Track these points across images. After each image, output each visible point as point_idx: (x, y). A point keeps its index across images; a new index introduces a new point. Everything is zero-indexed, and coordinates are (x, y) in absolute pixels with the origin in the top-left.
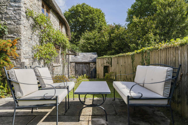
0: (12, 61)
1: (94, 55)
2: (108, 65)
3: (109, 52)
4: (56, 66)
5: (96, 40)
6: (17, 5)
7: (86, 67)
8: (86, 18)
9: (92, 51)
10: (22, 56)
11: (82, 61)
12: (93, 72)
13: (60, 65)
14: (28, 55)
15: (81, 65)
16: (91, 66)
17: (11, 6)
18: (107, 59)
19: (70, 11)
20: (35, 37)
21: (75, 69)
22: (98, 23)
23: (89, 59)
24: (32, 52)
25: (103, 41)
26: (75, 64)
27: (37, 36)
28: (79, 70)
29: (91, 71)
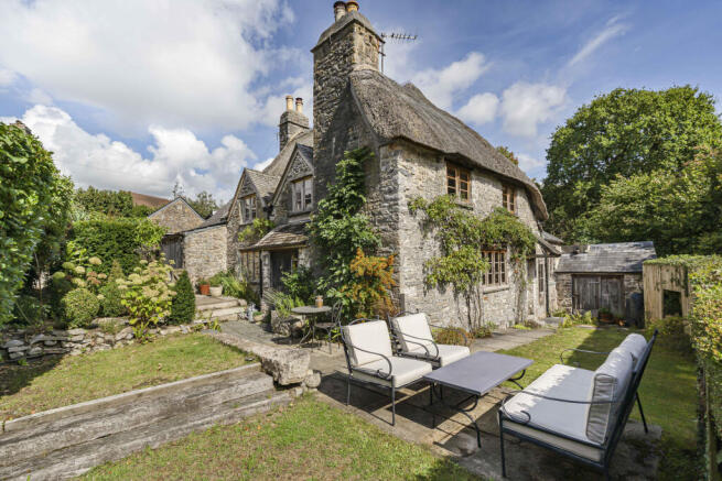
0: (388, 291)
1: (643, 250)
2: (676, 289)
3: (705, 240)
4: (494, 292)
5: (654, 201)
6: (392, 197)
7: (610, 289)
8: (626, 131)
9: (637, 236)
10: (402, 282)
11: (595, 270)
12: (632, 304)
13: (507, 286)
14: (413, 280)
15: (592, 281)
16: (626, 283)
17: (386, 201)
18: (673, 270)
19: (571, 125)
20: (432, 241)
21: (573, 292)
22: (679, 134)
23: (618, 263)
24: (424, 272)
25: (677, 204)
26: (570, 278)
27: (436, 238)
28: (584, 294)
29: (628, 300)
